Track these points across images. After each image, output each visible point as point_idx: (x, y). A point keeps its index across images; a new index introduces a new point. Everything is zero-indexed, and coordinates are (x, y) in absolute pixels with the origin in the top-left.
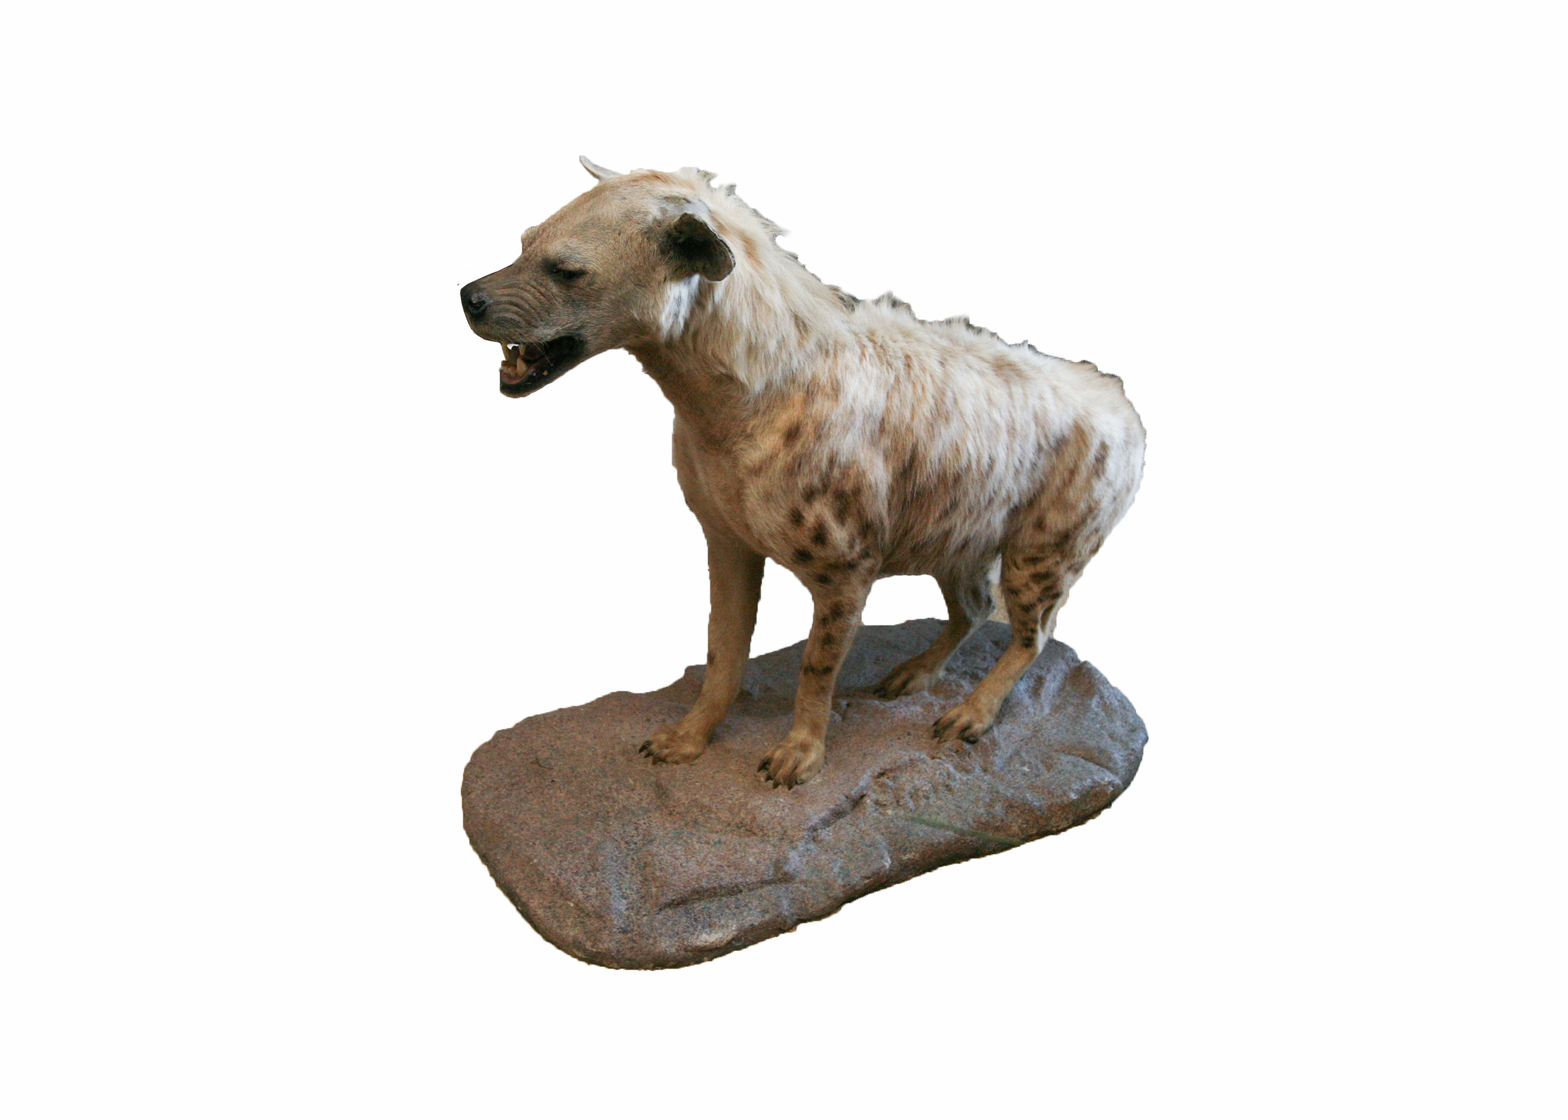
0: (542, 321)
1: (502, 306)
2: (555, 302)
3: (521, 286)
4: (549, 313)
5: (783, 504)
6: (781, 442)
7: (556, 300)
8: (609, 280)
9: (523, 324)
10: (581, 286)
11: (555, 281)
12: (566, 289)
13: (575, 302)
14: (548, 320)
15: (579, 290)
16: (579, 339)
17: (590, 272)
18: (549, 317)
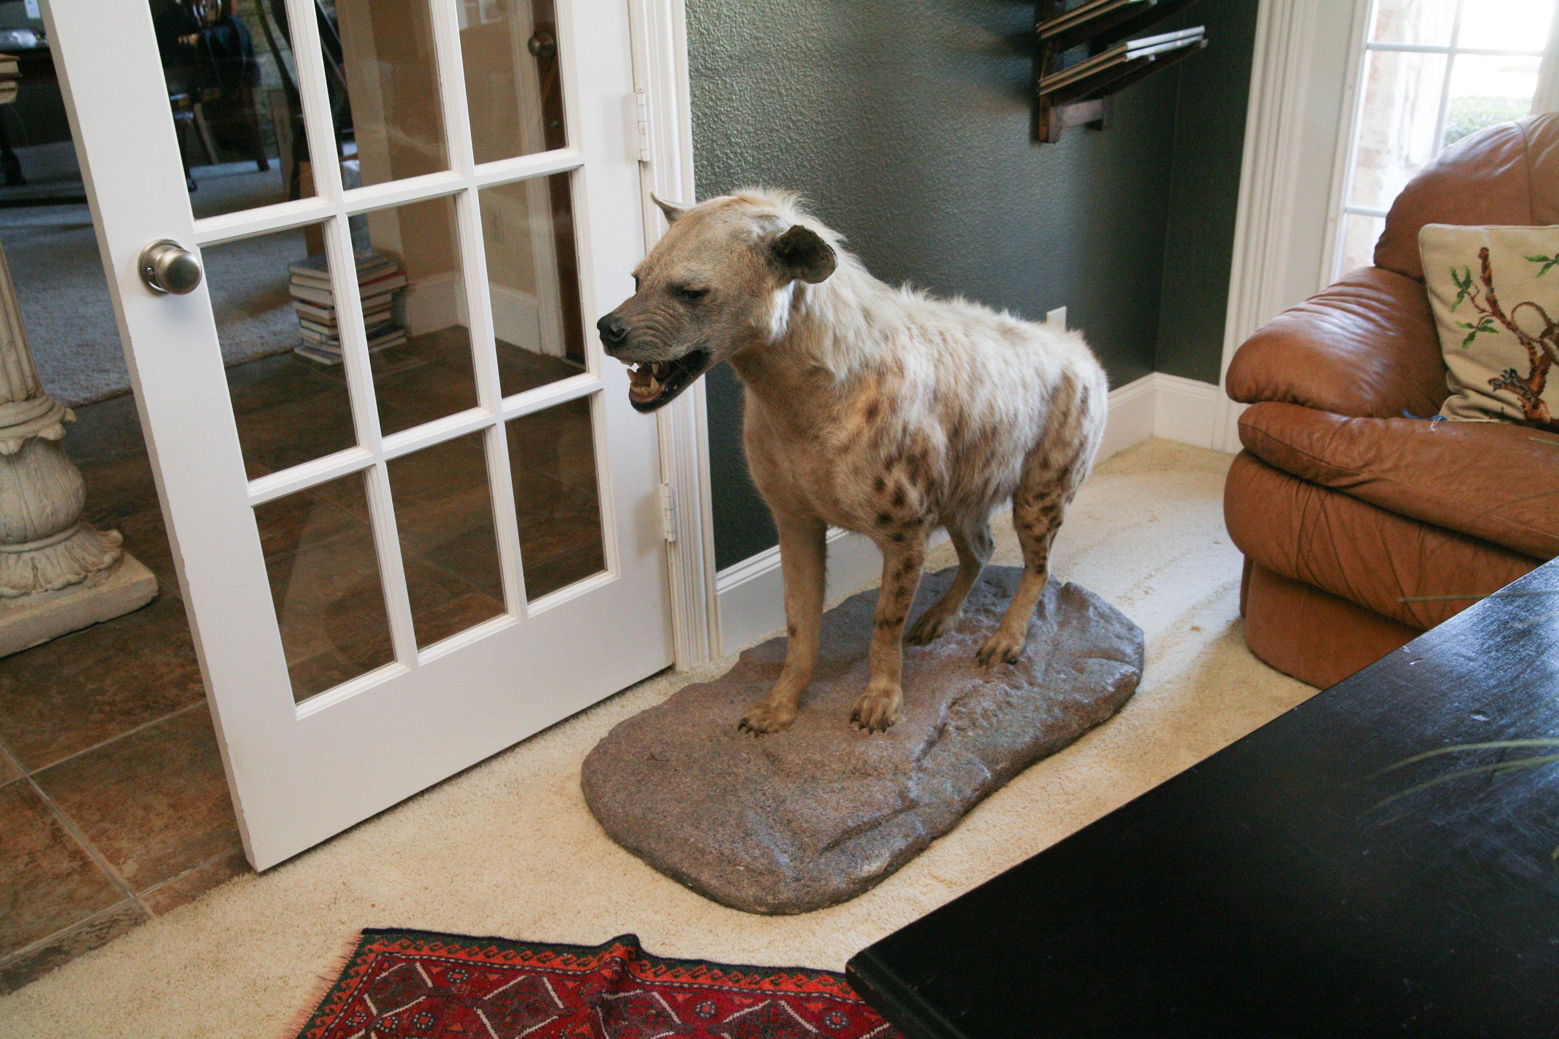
0: (675, 340)
1: (640, 331)
2: (683, 321)
3: (653, 310)
4: (679, 332)
5: (868, 475)
6: (864, 420)
9: (660, 344)
10: (705, 304)
12: (692, 307)
13: (700, 318)
14: (679, 338)
15: (704, 307)
16: (706, 352)
17: (713, 290)
18: (679, 335)
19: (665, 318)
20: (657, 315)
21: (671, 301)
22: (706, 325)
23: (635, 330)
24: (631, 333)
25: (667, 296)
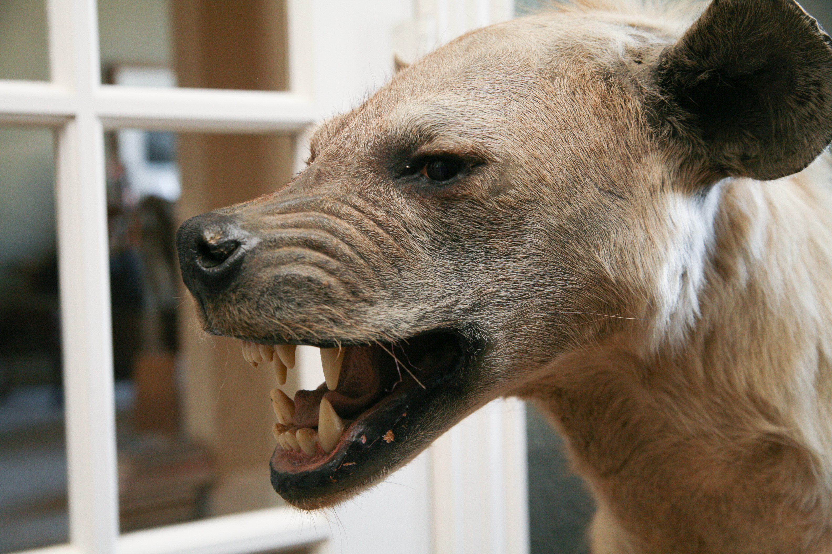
0: (385, 288)
2: (412, 243)
3: (329, 205)
4: (400, 271)
7: (414, 237)
8: (542, 180)
9: (340, 291)
10: (476, 195)
11: (409, 194)
12: (439, 205)
13: (460, 241)
14: (398, 286)
15: (471, 208)
16: (474, 337)
17: (498, 159)
18: (399, 279)
19: (362, 227)
20: (340, 217)
21: (381, 188)
22: (474, 262)
23: (270, 246)
24: (258, 254)
25: (372, 176)
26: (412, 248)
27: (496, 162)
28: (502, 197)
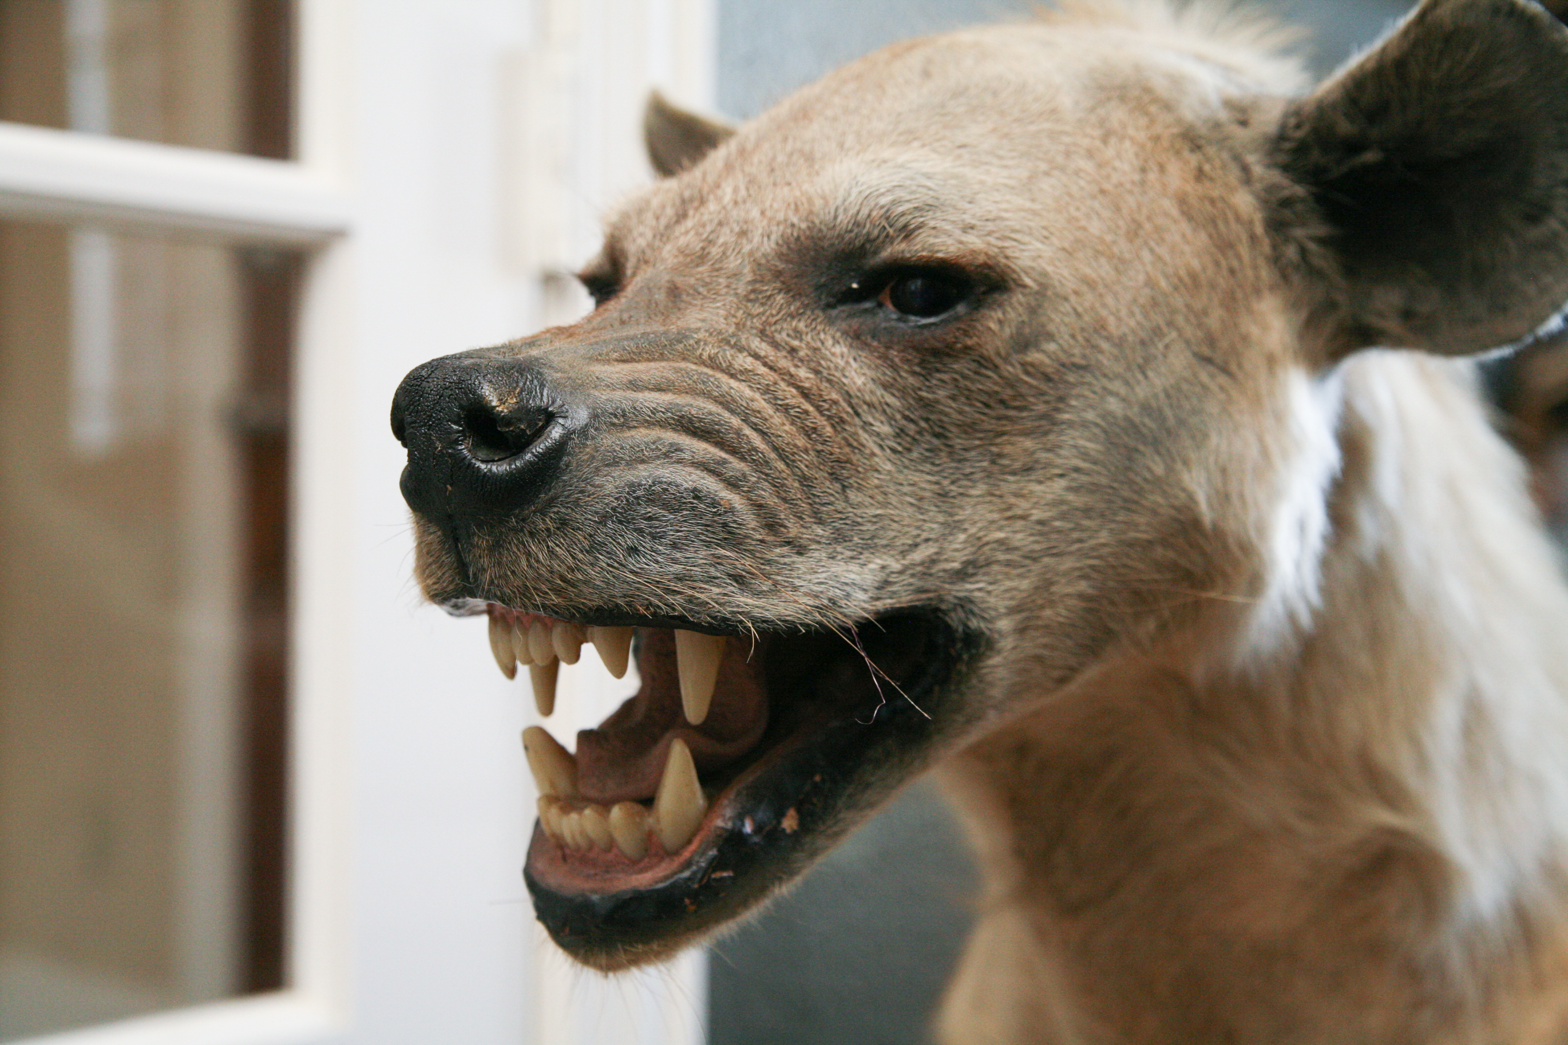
0: (820, 522)
2: (864, 436)
3: (709, 350)
4: (844, 489)
7: (866, 425)
8: (1100, 327)
9: (749, 521)
10: (989, 350)
11: (856, 338)
12: (919, 364)
13: (946, 437)
14: (841, 519)
15: (976, 373)
16: (966, 626)
17: (1028, 281)
18: (844, 504)
19: (776, 398)
20: (732, 376)
21: (802, 325)
22: (970, 480)
23: (614, 424)
24: (593, 438)
25: (782, 301)
26: (863, 446)
27: (1025, 286)
28: (1034, 356)
